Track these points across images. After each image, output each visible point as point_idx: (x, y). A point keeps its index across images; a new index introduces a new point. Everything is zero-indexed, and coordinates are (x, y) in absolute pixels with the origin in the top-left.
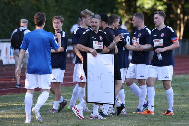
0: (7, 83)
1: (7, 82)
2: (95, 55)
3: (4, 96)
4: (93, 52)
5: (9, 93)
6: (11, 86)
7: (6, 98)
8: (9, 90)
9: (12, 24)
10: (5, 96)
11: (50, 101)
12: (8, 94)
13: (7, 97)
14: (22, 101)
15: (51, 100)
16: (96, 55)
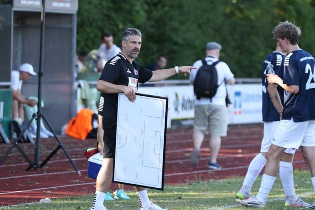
0: (229, 158)
1: (230, 156)
2: (133, 98)
3: (225, 180)
4: (128, 93)
5: (233, 176)
6: (237, 163)
7: (227, 185)
8: (233, 170)
9: (237, 52)
10: (226, 182)
11: (307, 191)
12: (232, 178)
13: (229, 183)
14: (256, 190)
15: (309, 190)
16: (135, 98)
